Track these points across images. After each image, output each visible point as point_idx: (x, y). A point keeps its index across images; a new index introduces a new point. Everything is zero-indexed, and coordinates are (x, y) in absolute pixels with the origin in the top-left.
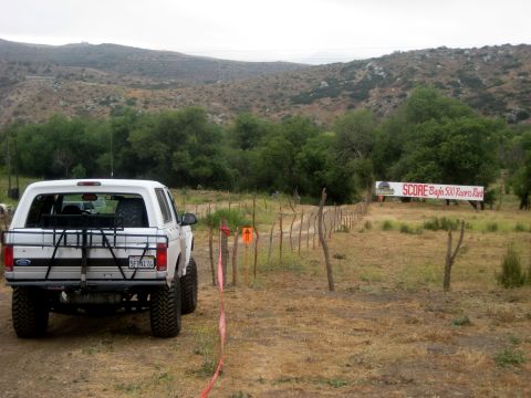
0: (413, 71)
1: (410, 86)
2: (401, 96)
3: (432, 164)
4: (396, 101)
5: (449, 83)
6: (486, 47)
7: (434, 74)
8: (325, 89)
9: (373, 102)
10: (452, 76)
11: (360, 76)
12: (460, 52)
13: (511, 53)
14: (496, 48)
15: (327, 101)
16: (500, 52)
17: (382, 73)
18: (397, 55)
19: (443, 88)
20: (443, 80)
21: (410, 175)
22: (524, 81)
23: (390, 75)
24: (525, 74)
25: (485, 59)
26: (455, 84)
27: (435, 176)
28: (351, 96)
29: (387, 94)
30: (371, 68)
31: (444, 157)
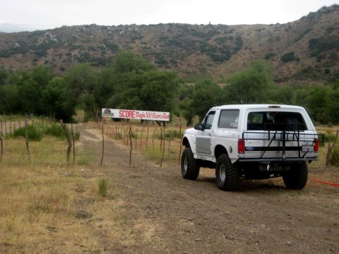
0: (75, 39)
1: (74, 48)
2: (67, 55)
3: (136, 98)
4: (65, 57)
5: (98, 47)
6: (121, 26)
7: (89, 41)
8: (17, 48)
9: (49, 58)
10: (100, 43)
11: (41, 41)
12: (104, 28)
13: (136, 29)
14: (127, 26)
15: (19, 56)
16: (129, 29)
17: (55, 40)
18: (64, 28)
19: (94, 50)
20: (94, 45)
21: (122, 104)
22: (145, 48)
23: (60, 41)
24: (145, 43)
25: (121, 33)
26: (102, 48)
27: (138, 105)
28: (35, 53)
29: (59, 53)
30: (48, 36)
31: (144, 94)
